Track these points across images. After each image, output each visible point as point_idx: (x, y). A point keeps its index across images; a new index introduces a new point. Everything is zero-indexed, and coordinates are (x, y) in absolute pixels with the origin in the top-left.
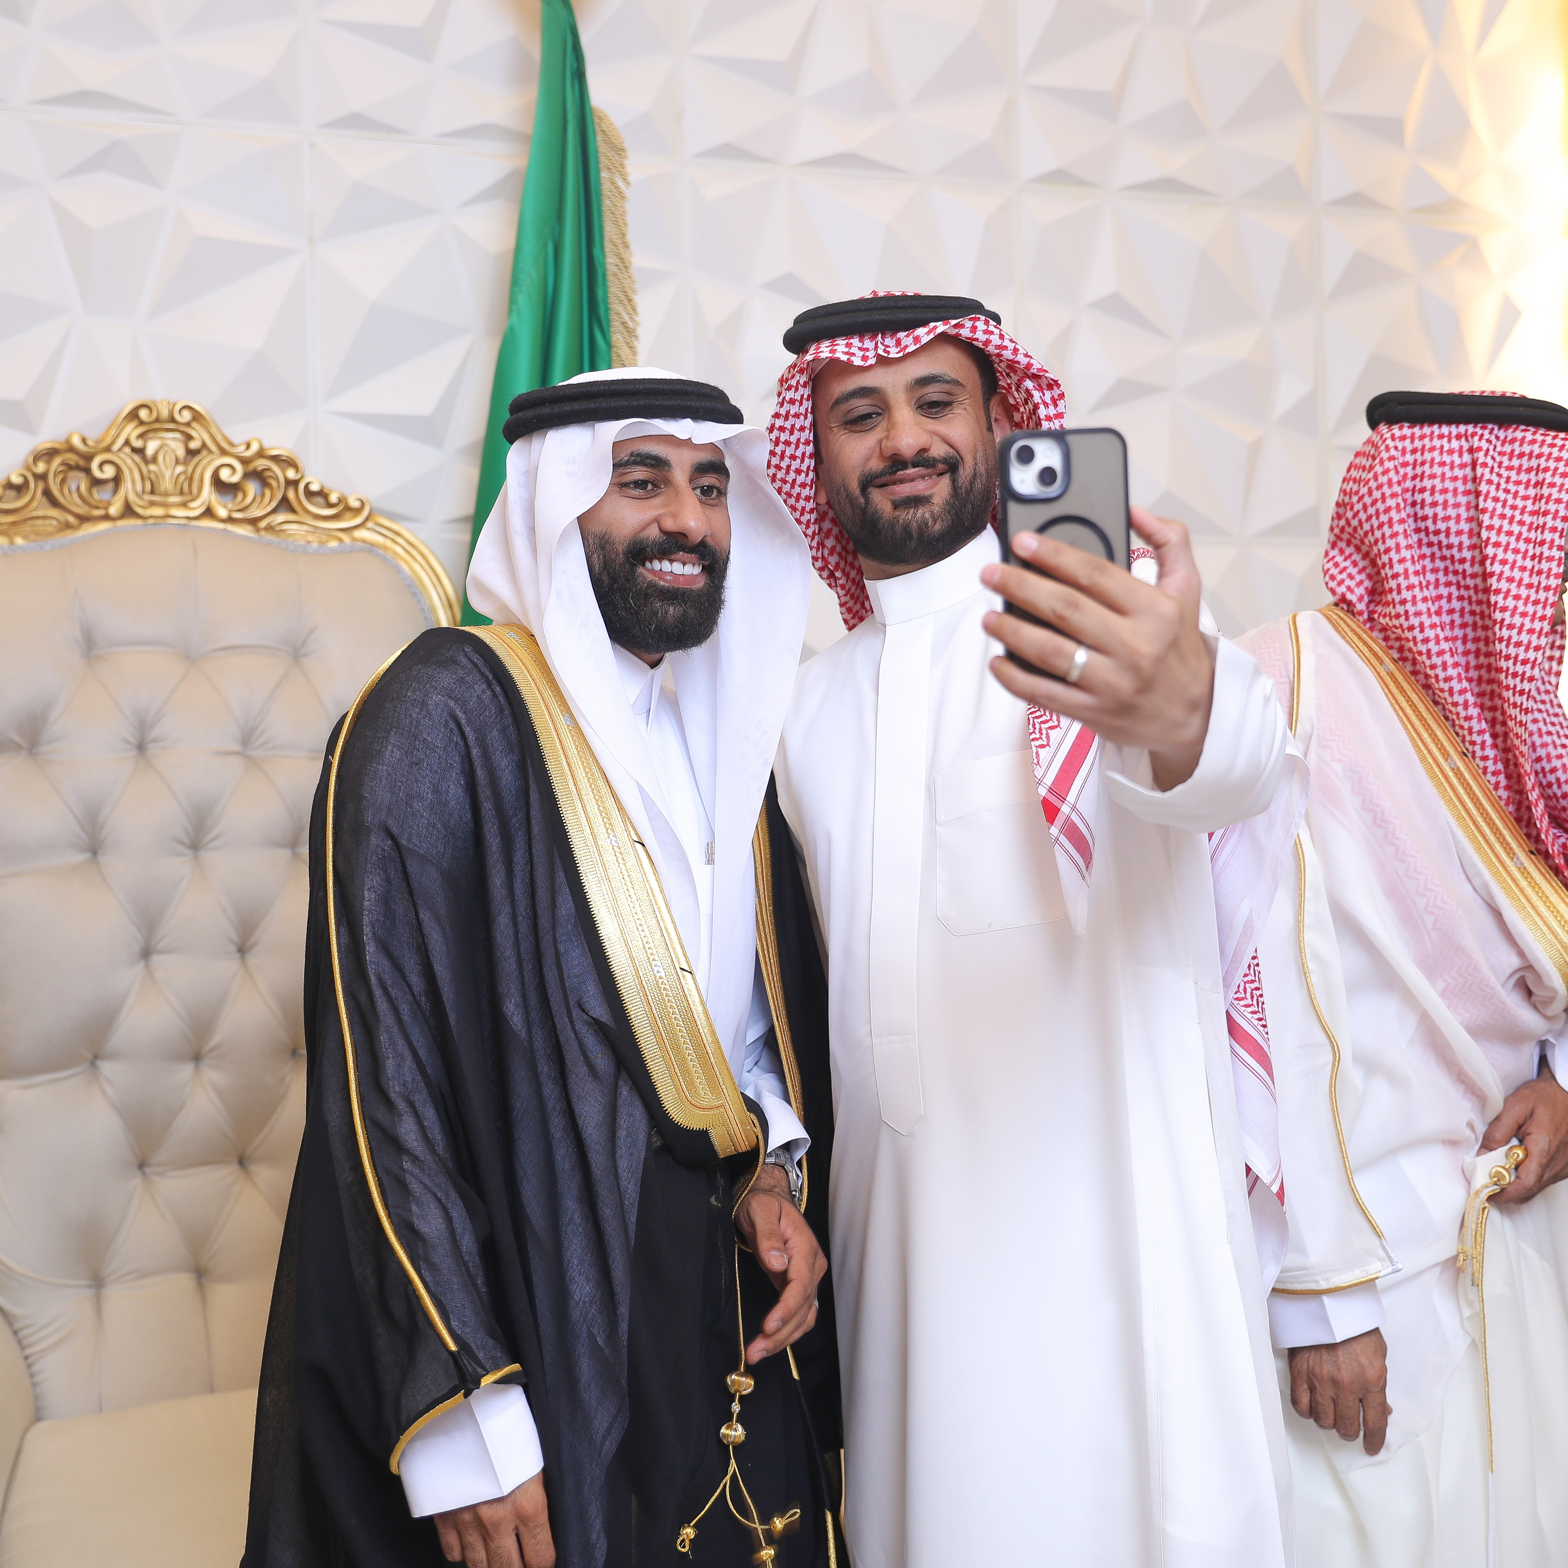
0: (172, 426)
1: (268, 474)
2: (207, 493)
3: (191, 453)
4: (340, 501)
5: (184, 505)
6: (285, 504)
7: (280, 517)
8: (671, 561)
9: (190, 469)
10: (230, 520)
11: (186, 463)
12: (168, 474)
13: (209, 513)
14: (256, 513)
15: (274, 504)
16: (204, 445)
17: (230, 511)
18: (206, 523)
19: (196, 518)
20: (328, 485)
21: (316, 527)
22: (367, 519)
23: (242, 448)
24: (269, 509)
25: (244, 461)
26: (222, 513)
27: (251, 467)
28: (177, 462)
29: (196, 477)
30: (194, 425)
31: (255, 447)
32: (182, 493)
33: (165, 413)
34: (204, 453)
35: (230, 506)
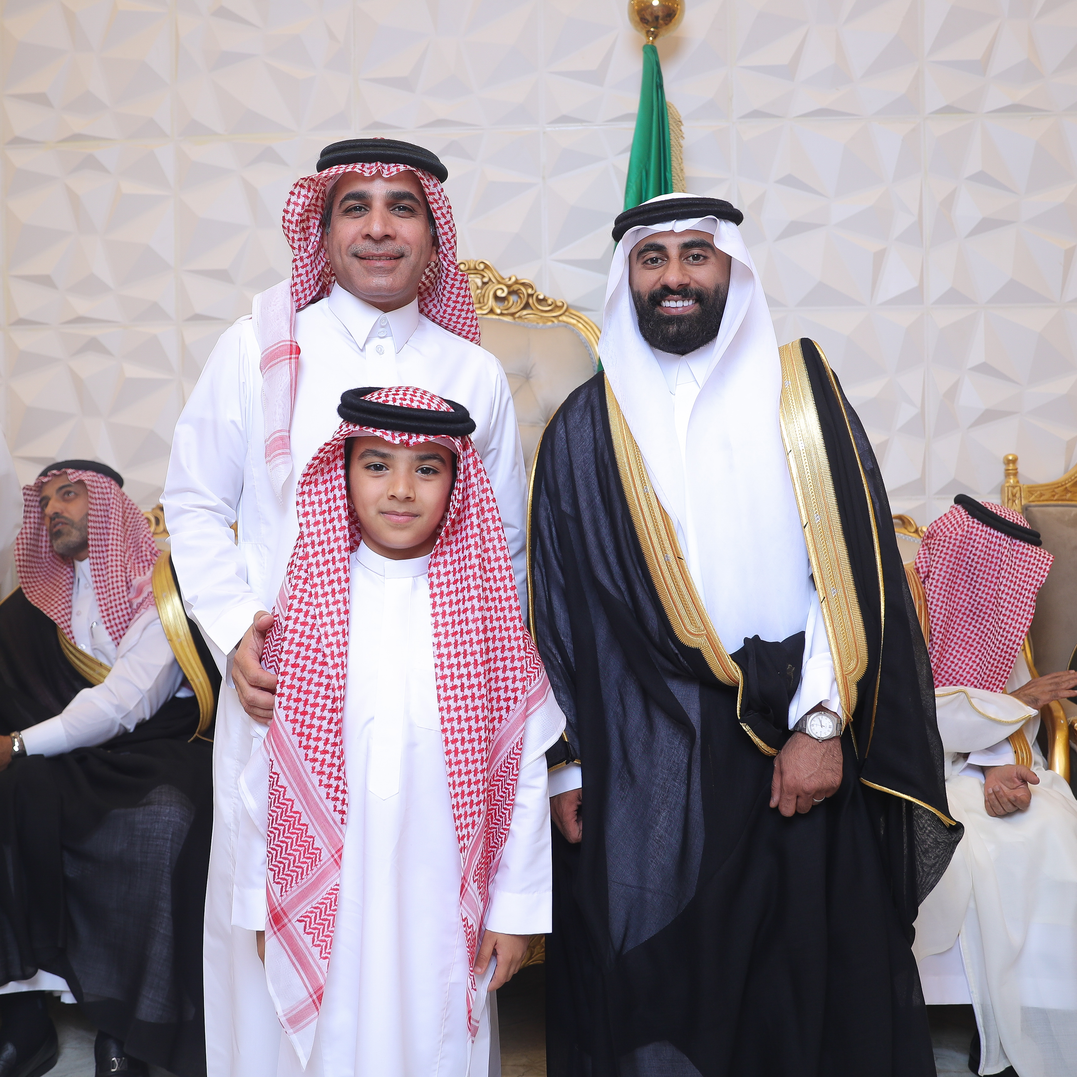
0: (475, 271)
1: (520, 291)
2: (491, 302)
3: (484, 284)
4: (552, 303)
5: (480, 308)
6: (527, 306)
7: (525, 312)
8: (669, 301)
9: (483, 291)
10: (502, 314)
11: (482, 288)
12: (472, 294)
13: (492, 311)
14: (513, 310)
15: (522, 306)
16: (490, 279)
17: (502, 310)
18: (490, 316)
19: (486, 314)
20: (548, 295)
21: (542, 316)
22: (566, 311)
23: (507, 280)
24: (519, 308)
25: (508, 286)
26: (498, 311)
27: (511, 289)
28: (478, 288)
29: (486, 295)
30: (486, 270)
31: (513, 279)
32: (480, 303)
33: (472, 266)
34: (490, 283)
35: (502, 308)
